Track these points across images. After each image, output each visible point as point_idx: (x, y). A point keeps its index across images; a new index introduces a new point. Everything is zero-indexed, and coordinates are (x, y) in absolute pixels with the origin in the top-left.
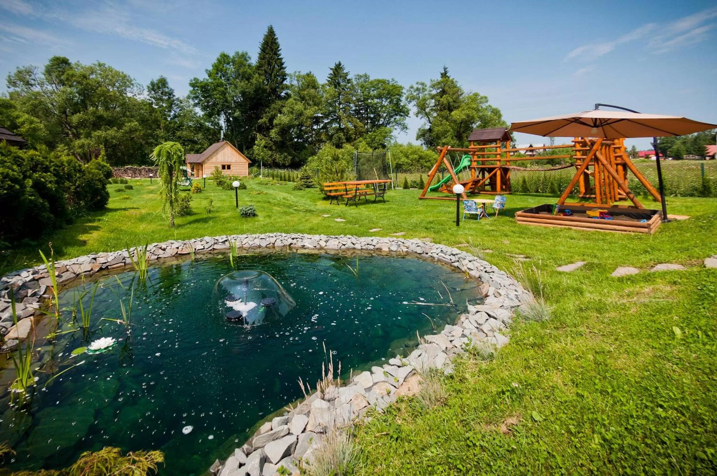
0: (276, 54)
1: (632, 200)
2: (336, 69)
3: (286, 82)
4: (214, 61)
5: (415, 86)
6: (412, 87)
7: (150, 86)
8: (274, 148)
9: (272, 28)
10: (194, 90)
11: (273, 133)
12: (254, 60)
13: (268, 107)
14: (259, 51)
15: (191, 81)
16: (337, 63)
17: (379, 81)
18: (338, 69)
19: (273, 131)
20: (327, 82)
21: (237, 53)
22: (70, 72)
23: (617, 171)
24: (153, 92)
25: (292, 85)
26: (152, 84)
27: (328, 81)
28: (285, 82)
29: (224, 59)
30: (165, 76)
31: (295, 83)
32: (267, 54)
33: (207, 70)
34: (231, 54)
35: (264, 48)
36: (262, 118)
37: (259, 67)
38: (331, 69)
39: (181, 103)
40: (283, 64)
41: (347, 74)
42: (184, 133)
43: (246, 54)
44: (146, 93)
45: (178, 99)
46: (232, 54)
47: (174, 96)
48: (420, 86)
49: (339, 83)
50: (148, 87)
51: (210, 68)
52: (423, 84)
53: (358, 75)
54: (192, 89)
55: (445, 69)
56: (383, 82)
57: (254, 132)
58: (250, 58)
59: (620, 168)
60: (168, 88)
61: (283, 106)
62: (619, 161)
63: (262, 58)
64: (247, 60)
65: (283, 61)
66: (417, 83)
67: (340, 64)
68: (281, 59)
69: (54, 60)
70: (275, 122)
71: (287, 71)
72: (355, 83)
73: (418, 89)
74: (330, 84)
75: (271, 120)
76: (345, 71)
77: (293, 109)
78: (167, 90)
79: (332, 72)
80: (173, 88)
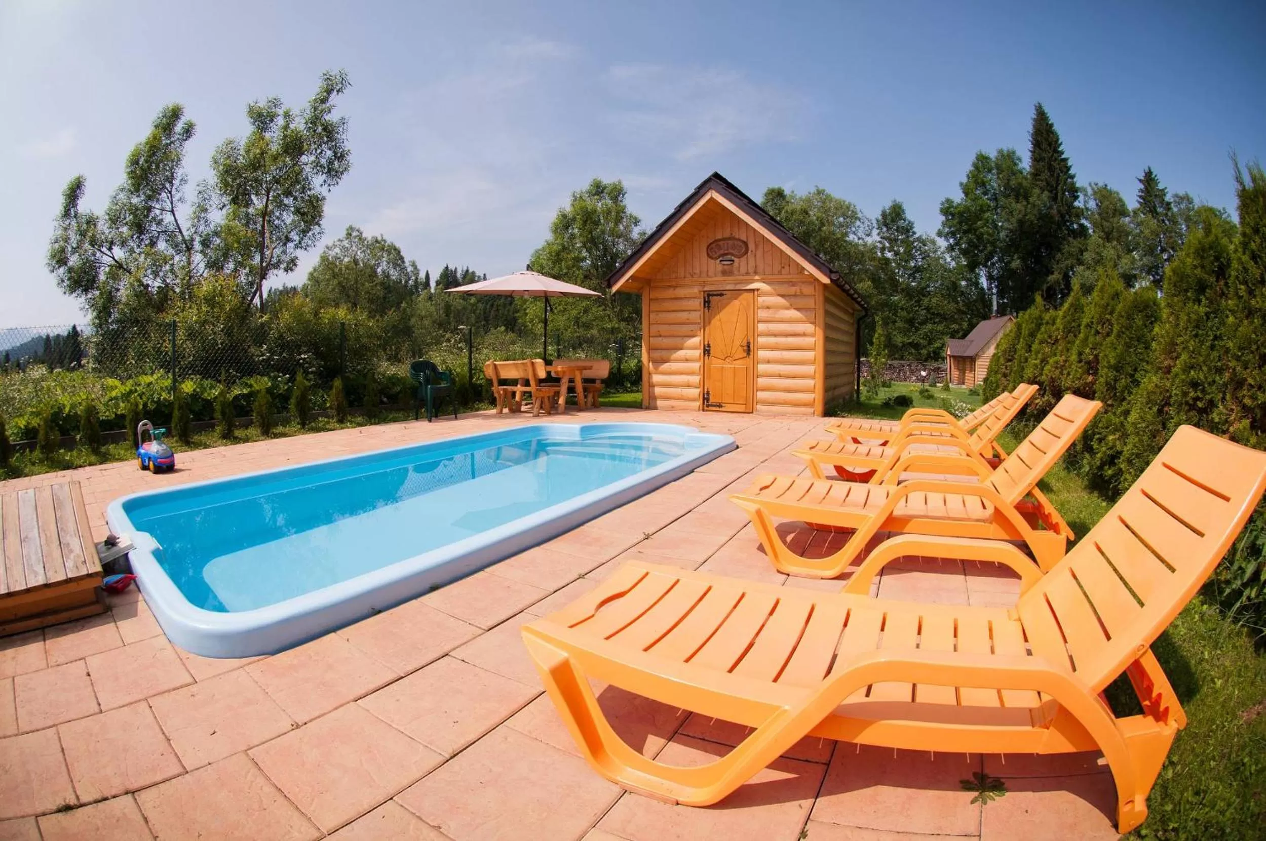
0: (1056, 150)
2: (1147, 181)
3: (1079, 204)
4: (969, 167)
7: (880, 218)
9: (1040, 107)
10: (947, 220)
12: (1026, 164)
13: (1059, 250)
14: (1030, 146)
15: (943, 204)
16: (1147, 169)
18: (1149, 180)
20: (1139, 206)
21: (1001, 152)
22: (789, 208)
24: (885, 229)
25: (1089, 210)
26: (884, 215)
27: (1141, 203)
28: (1076, 204)
29: (982, 162)
30: (899, 199)
31: (1092, 204)
33: (961, 184)
36: (1052, 273)
37: (1036, 174)
38: (1140, 181)
39: (925, 245)
40: (1069, 170)
41: (1163, 192)
43: (1014, 153)
44: (875, 231)
45: (919, 239)
46: (993, 155)
47: (914, 233)
49: (1155, 209)
50: (878, 221)
51: (965, 180)
53: (1178, 196)
54: (944, 218)
58: (1019, 159)
60: (905, 220)
61: (1081, 252)
63: (1036, 159)
64: (1016, 164)
65: (1069, 163)
67: (1151, 172)
68: (1066, 160)
69: (769, 194)
71: (1080, 182)
72: (1176, 210)
74: (1144, 209)
75: (1067, 277)
76: (1160, 187)
77: (1102, 257)
78: (903, 224)
79: (1142, 187)
80: (912, 220)
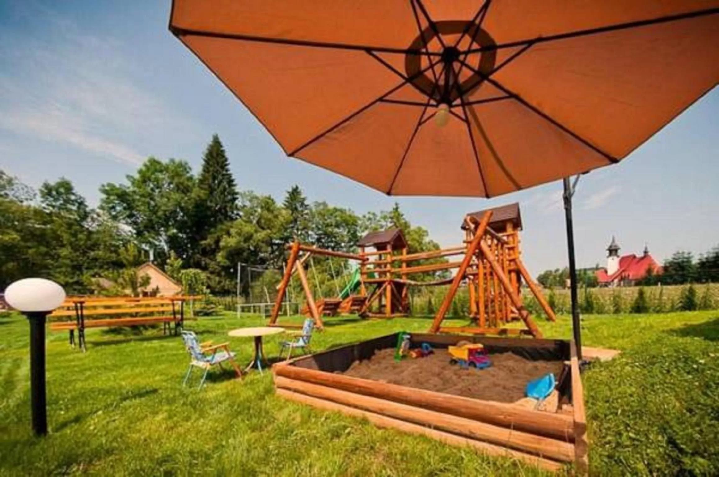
0: (223, 168)
1: (525, 320)
2: (293, 193)
3: (239, 203)
4: (141, 165)
5: (367, 216)
6: (364, 217)
7: (44, 189)
8: (223, 273)
9: (217, 137)
10: (108, 198)
11: (220, 257)
12: (196, 172)
13: (215, 227)
14: (203, 162)
15: (104, 186)
16: (294, 187)
17: (336, 210)
18: (295, 193)
19: (220, 254)
20: (283, 206)
21: (172, 161)
23: (510, 280)
24: (51, 199)
25: (245, 206)
26: (46, 186)
27: (285, 205)
28: (236, 202)
29: (154, 165)
30: (68, 178)
31: (248, 204)
32: (211, 166)
33: (129, 176)
34: (165, 161)
35: (209, 159)
36: (207, 239)
37: (201, 181)
38: (288, 192)
40: (232, 181)
41: (304, 199)
42: (100, 253)
43: (186, 163)
44: (39, 198)
45: (92, 211)
47: (86, 206)
48: (371, 216)
49: (296, 209)
50: (42, 191)
51: (135, 175)
52: (374, 214)
53: (316, 202)
54: (104, 196)
55: (396, 204)
56: (341, 211)
57: (198, 256)
58: (190, 169)
59: (513, 275)
60: (75, 195)
61: (231, 227)
62: (513, 267)
63: (206, 170)
64: (186, 171)
65: (233, 177)
66: (369, 213)
67: (297, 188)
68: (230, 175)
70: (222, 244)
71: (237, 189)
72: (314, 210)
73: (370, 219)
74: (287, 208)
75: (217, 241)
76: (302, 196)
77: (241, 231)
78: (73, 197)
79: (288, 195)
80: (82, 195)
